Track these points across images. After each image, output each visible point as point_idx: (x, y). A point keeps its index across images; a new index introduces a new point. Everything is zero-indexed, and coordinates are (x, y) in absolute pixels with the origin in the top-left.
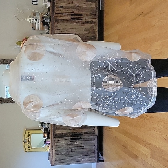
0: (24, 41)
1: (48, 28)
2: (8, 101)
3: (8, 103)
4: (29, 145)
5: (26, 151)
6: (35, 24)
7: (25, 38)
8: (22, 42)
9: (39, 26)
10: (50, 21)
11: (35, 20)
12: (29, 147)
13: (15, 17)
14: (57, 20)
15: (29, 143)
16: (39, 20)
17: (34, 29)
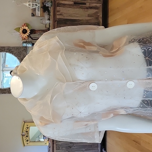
0: (23, 27)
1: (49, 14)
2: (5, 92)
3: (5, 93)
4: (28, 138)
5: (24, 145)
6: (34, 10)
7: (25, 24)
8: (21, 28)
9: (39, 12)
10: (52, 6)
11: (35, 5)
12: (27, 141)
13: (14, 1)
14: (59, 5)
15: (27, 137)
16: (39, 5)
17: (33, 15)
